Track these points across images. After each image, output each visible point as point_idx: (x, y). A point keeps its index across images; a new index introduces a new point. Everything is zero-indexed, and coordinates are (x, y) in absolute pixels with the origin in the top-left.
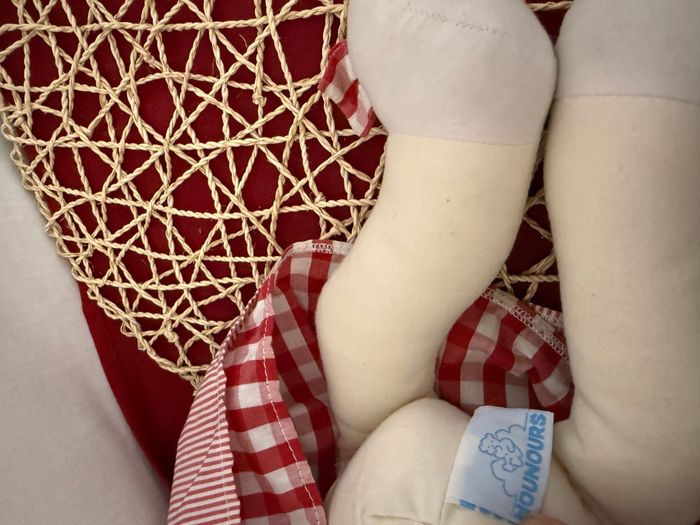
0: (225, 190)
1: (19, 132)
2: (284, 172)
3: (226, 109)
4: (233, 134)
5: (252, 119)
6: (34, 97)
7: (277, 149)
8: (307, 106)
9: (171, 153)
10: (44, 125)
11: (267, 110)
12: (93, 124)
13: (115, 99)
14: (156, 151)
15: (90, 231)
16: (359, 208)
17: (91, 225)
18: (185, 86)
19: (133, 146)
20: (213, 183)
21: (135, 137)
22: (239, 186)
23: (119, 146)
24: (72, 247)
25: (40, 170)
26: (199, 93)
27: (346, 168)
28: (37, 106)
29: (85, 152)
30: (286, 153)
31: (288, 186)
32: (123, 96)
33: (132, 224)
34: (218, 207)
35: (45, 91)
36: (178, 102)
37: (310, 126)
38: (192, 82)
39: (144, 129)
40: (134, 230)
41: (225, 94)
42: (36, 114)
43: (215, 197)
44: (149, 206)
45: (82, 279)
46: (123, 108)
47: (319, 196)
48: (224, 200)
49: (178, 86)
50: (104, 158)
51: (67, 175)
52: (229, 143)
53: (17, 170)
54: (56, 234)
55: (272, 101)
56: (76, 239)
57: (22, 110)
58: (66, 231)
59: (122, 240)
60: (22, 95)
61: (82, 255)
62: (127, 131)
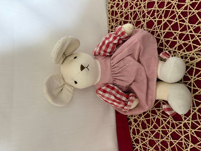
0: (131, 17)
1: (109, 8)
2: (139, 14)
3: (134, 5)
4: (134, 9)
5: (137, 7)
6: (112, 3)
7: (139, 11)
8: (144, 5)
9: (126, 12)
10: (112, 7)
11: (139, 6)
12: (118, 8)
13: (122, 4)
14: (124, 11)
15: (113, 22)
16: (146, 20)
17: (113, 21)
18: (130, 2)
19: (122, 11)
20: (130, 16)
21: (122, 9)
22: (133, 16)
23: (120, 10)
24: (110, 25)
25: (109, 13)
26: (132, 3)
27: (146, 14)
28: (112, 4)
29: (116, 11)
30: (140, 12)
31: (139, 16)
32: (123, 4)
33: (118, 22)
34: (129, 19)
35: (114, 3)
36: (129, 4)
37: (144, 8)
38: (131, 2)
39: (124, 8)
40: (118, 23)
41: (135, 4)
42: (112, 6)
43: (129, 18)
44: (121, 19)
45: (109, 29)
46: (122, 5)
47: (142, 18)
48: (130, 19)
49: (129, 2)
50: (118, 12)
51: (112, 14)
52: (133, 10)
53: (107, 13)
54: (108, 23)
55: (140, 4)
56: (110, 24)
57: (110, 5)
58: (110, 22)
59: (116, 24)
60: (111, 3)
61: (111, 26)
62: (122, 8)
